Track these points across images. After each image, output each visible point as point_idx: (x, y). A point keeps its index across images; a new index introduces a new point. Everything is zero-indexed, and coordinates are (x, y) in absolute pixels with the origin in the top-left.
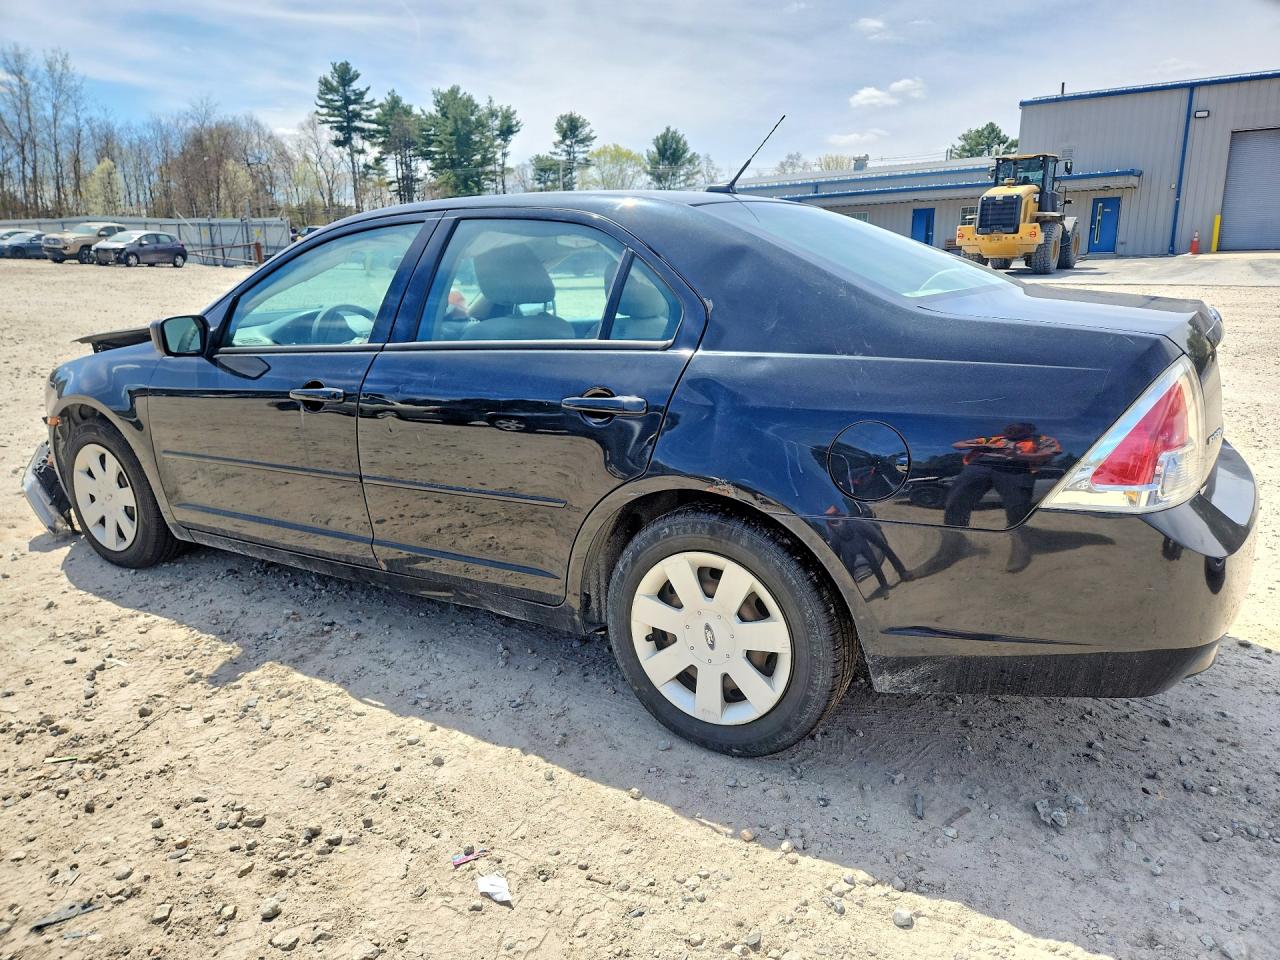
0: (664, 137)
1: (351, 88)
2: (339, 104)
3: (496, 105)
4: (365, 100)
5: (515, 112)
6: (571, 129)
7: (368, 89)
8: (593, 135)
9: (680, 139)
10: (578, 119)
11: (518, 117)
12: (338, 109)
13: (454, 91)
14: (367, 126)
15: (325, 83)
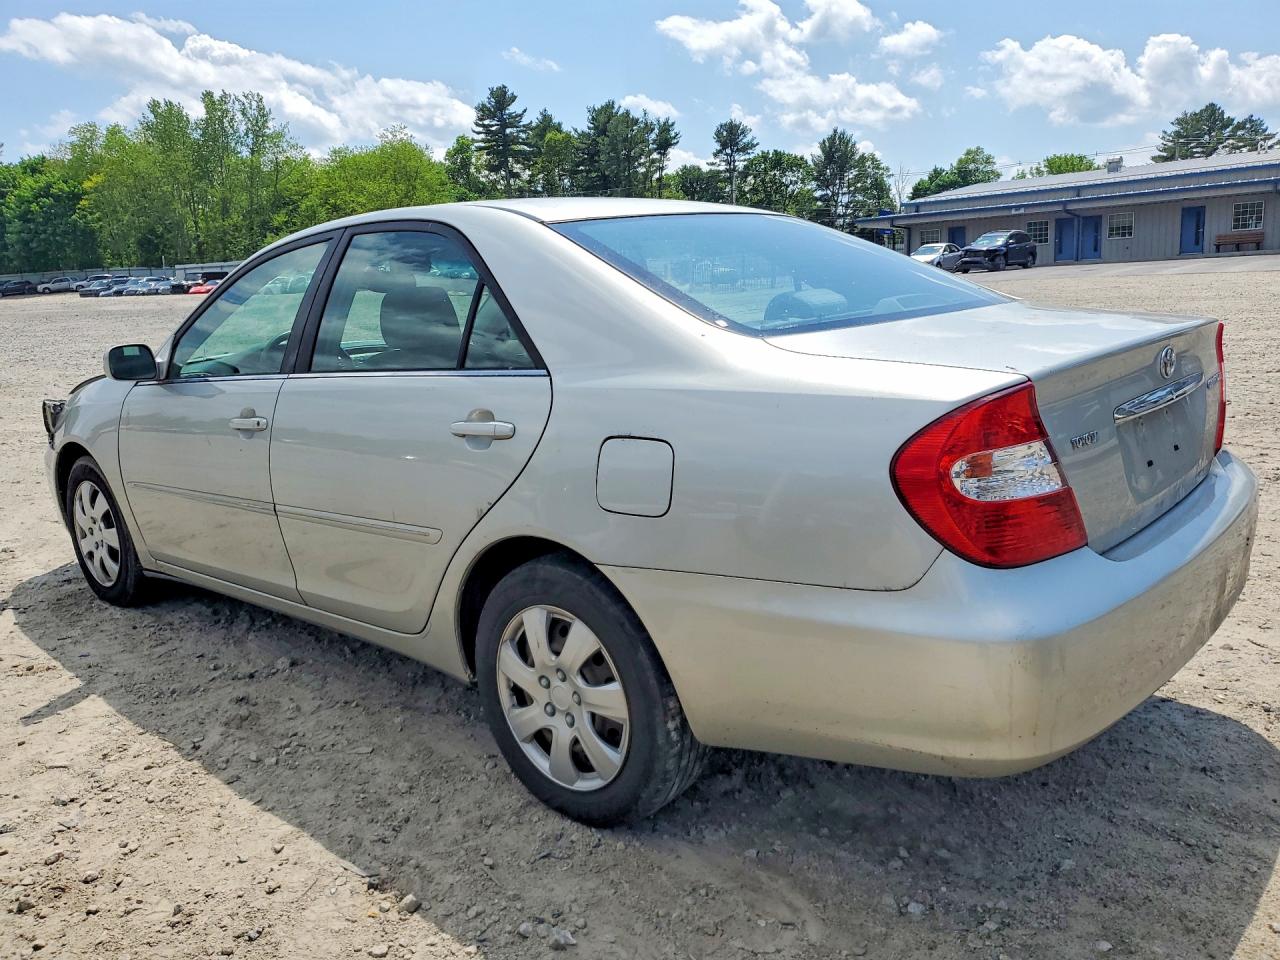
0: (832, 139)
1: (507, 112)
2: (494, 129)
4: (521, 124)
5: (673, 124)
6: (730, 137)
7: (525, 111)
8: (755, 142)
9: (849, 141)
10: (737, 127)
11: (676, 129)
13: (610, 106)
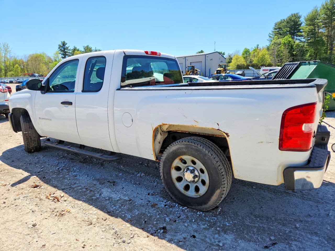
3: (97, 49)
12: (63, 51)
14: (69, 54)
15: (60, 45)
